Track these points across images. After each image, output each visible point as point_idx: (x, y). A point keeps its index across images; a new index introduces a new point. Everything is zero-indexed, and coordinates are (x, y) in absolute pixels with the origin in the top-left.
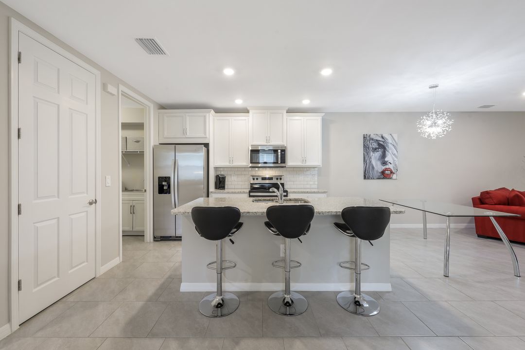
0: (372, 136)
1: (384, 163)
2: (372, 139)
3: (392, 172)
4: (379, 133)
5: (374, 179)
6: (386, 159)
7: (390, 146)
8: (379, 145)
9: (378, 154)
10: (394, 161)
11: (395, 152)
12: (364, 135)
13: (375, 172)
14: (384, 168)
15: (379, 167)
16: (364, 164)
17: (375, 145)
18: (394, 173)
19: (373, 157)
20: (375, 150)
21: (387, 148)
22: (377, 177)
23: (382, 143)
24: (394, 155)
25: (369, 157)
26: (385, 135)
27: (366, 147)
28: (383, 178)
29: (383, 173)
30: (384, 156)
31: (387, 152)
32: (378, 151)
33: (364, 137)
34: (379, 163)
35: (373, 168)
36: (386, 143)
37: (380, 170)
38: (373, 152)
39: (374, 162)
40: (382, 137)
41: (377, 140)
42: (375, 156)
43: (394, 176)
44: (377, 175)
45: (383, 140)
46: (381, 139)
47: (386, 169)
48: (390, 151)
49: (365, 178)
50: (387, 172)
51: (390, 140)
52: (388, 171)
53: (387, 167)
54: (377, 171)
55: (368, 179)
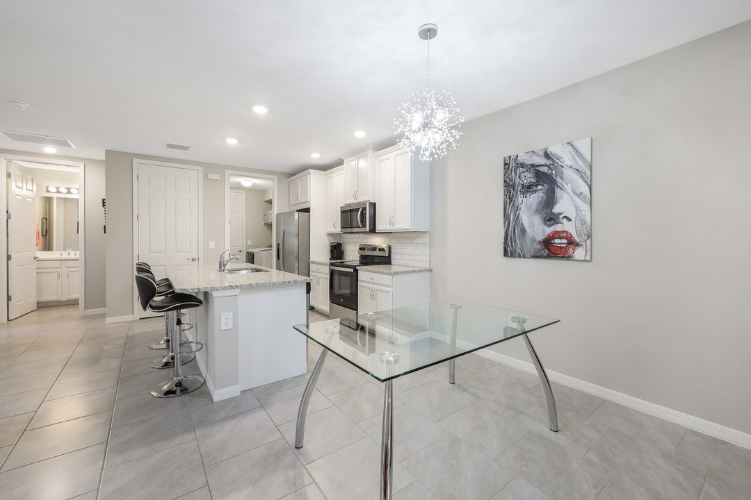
0: (522, 158)
1: (551, 219)
2: (522, 165)
3: (572, 242)
4: (539, 147)
5: (524, 257)
6: (557, 209)
7: (568, 173)
8: (539, 175)
9: (534, 199)
10: (579, 210)
12: (504, 158)
13: (528, 241)
14: (549, 230)
16: (505, 222)
17: (529, 178)
18: (578, 245)
19: (523, 207)
20: (528, 189)
21: (559, 180)
22: (532, 253)
23: (545, 169)
25: (513, 206)
26: (554, 150)
27: (509, 186)
28: (549, 257)
29: (547, 242)
30: (550, 201)
31: (558, 191)
32: (535, 191)
33: (505, 164)
34: (537, 220)
35: (523, 231)
36: (556, 168)
37: (540, 237)
38: (523, 193)
39: (525, 218)
40: (547, 155)
41: (533, 165)
42: (528, 204)
43: (579, 253)
44: (531, 247)
45: (548, 162)
46: (543, 161)
47: (556, 235)
48: (568, 188)
49: (506, 254)
50: (557, 241)
51: (567, 159)
52: (561, 238)
53: (559, 228)
54: (533, 240)
55: (512, 256)
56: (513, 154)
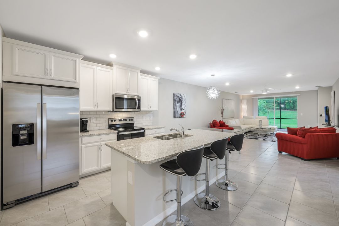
0: (177, 94)
1: (181, 109)
2: (177, 96)
3: (184, 114)
4: (179, 93)
5: (177, 118)
8: (180, 99)
9: (179, 104)
10: (185, 108)
11: (185, 104)
12: (174, 93)
14: (181, 112)
15: (180, 112)
16: (174, 110)
17: (178, 100)
19: (177, 106)
20: (178, 102)
21: (182, 101)
22: (179, 117)
23: (180, 98)
24: (185, 105)
26: (182, 95)
27: (174, 100)
28: (181, 117)
30: (181, 106)
33: (174, 95)
34: (179, 109)
35: (177, 112)
36: (182, 99)
37: (180, 113)
43: (185, 116)
44: (179, 115)
46: (180, 96)
48: (183, 103)
49: (174, 117)
50: (182, 114)
51: (183, 97)
53: (182, 111)
55: (175, 118)
56: (176, 93)
